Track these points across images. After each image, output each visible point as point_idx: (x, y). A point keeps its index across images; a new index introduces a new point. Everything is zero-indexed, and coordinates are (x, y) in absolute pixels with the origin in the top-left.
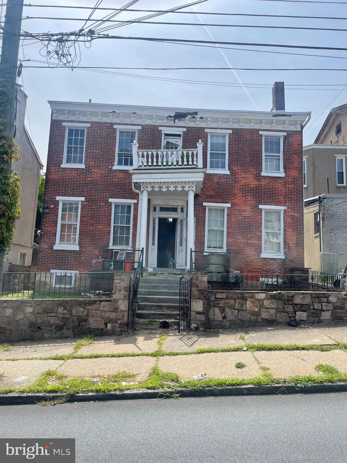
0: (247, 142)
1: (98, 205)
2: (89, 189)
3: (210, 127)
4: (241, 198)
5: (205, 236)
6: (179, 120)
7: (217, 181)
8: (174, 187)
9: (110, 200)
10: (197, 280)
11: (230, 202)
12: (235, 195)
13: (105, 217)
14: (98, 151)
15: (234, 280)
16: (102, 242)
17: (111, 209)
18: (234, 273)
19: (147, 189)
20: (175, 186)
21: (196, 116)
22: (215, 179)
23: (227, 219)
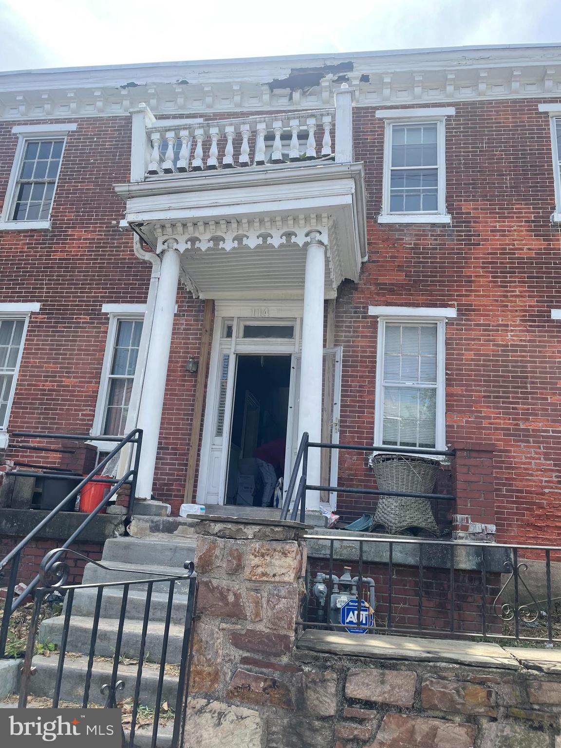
0: (503, 135)
1: (71, 323)
2: (53, 280)
3: (389, 104)
4: (490, 291)
5: (373, 408)
6: (304, 94)
7: (411, 244)
8: (258, 237)
9: (107, 308)
10: (236, 570)
11: (456, 303)
12: (471, 282)
13: (88, 355)
14: (87, 185)
15: (474, 563)
16: (71, 424)
17: (106, 332)
18: (471, 530)
19: (175, 246)
20: (263, 231)
21: (349, 75)
22: (407, 239)
23: (447, 354)
